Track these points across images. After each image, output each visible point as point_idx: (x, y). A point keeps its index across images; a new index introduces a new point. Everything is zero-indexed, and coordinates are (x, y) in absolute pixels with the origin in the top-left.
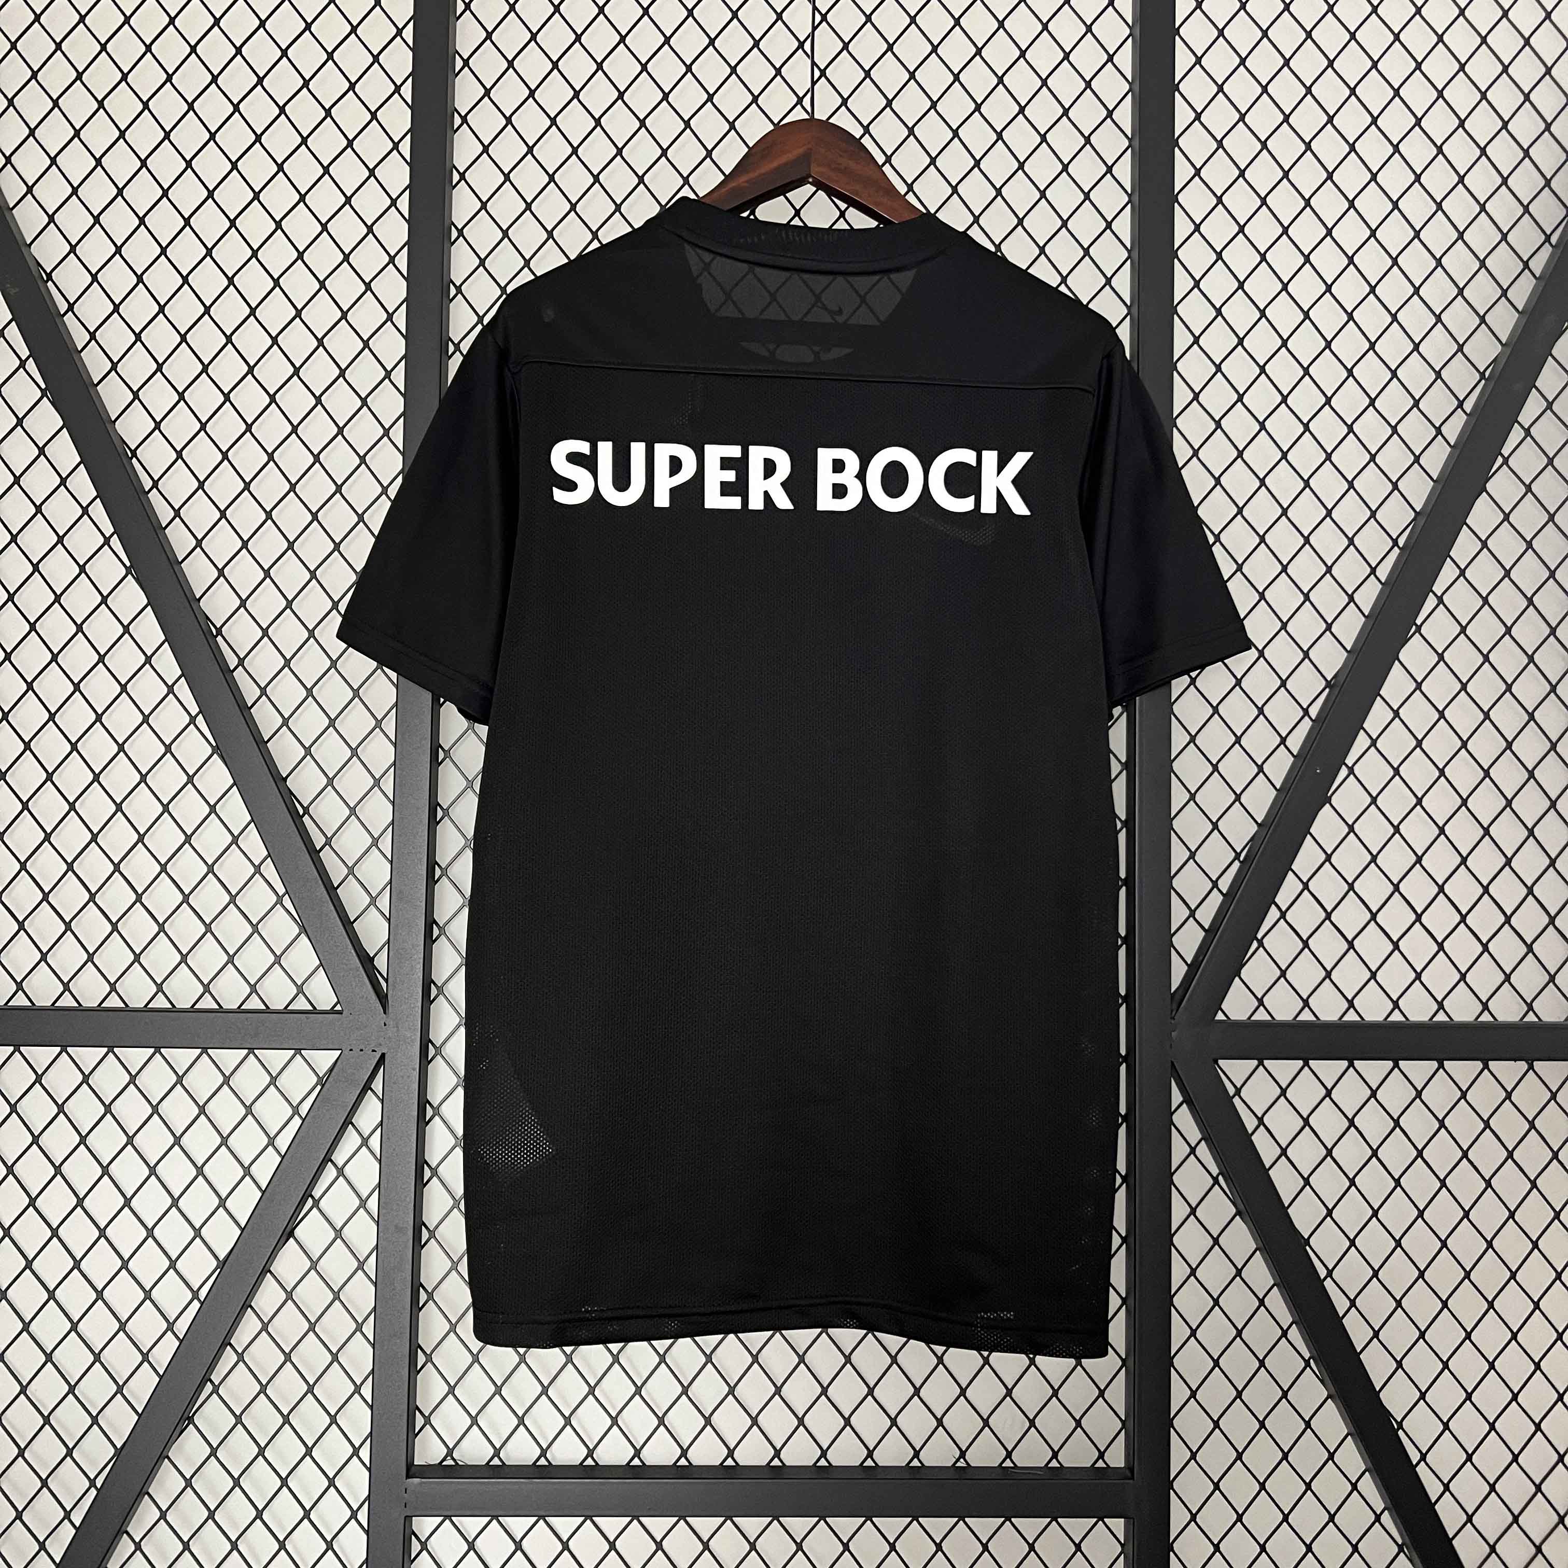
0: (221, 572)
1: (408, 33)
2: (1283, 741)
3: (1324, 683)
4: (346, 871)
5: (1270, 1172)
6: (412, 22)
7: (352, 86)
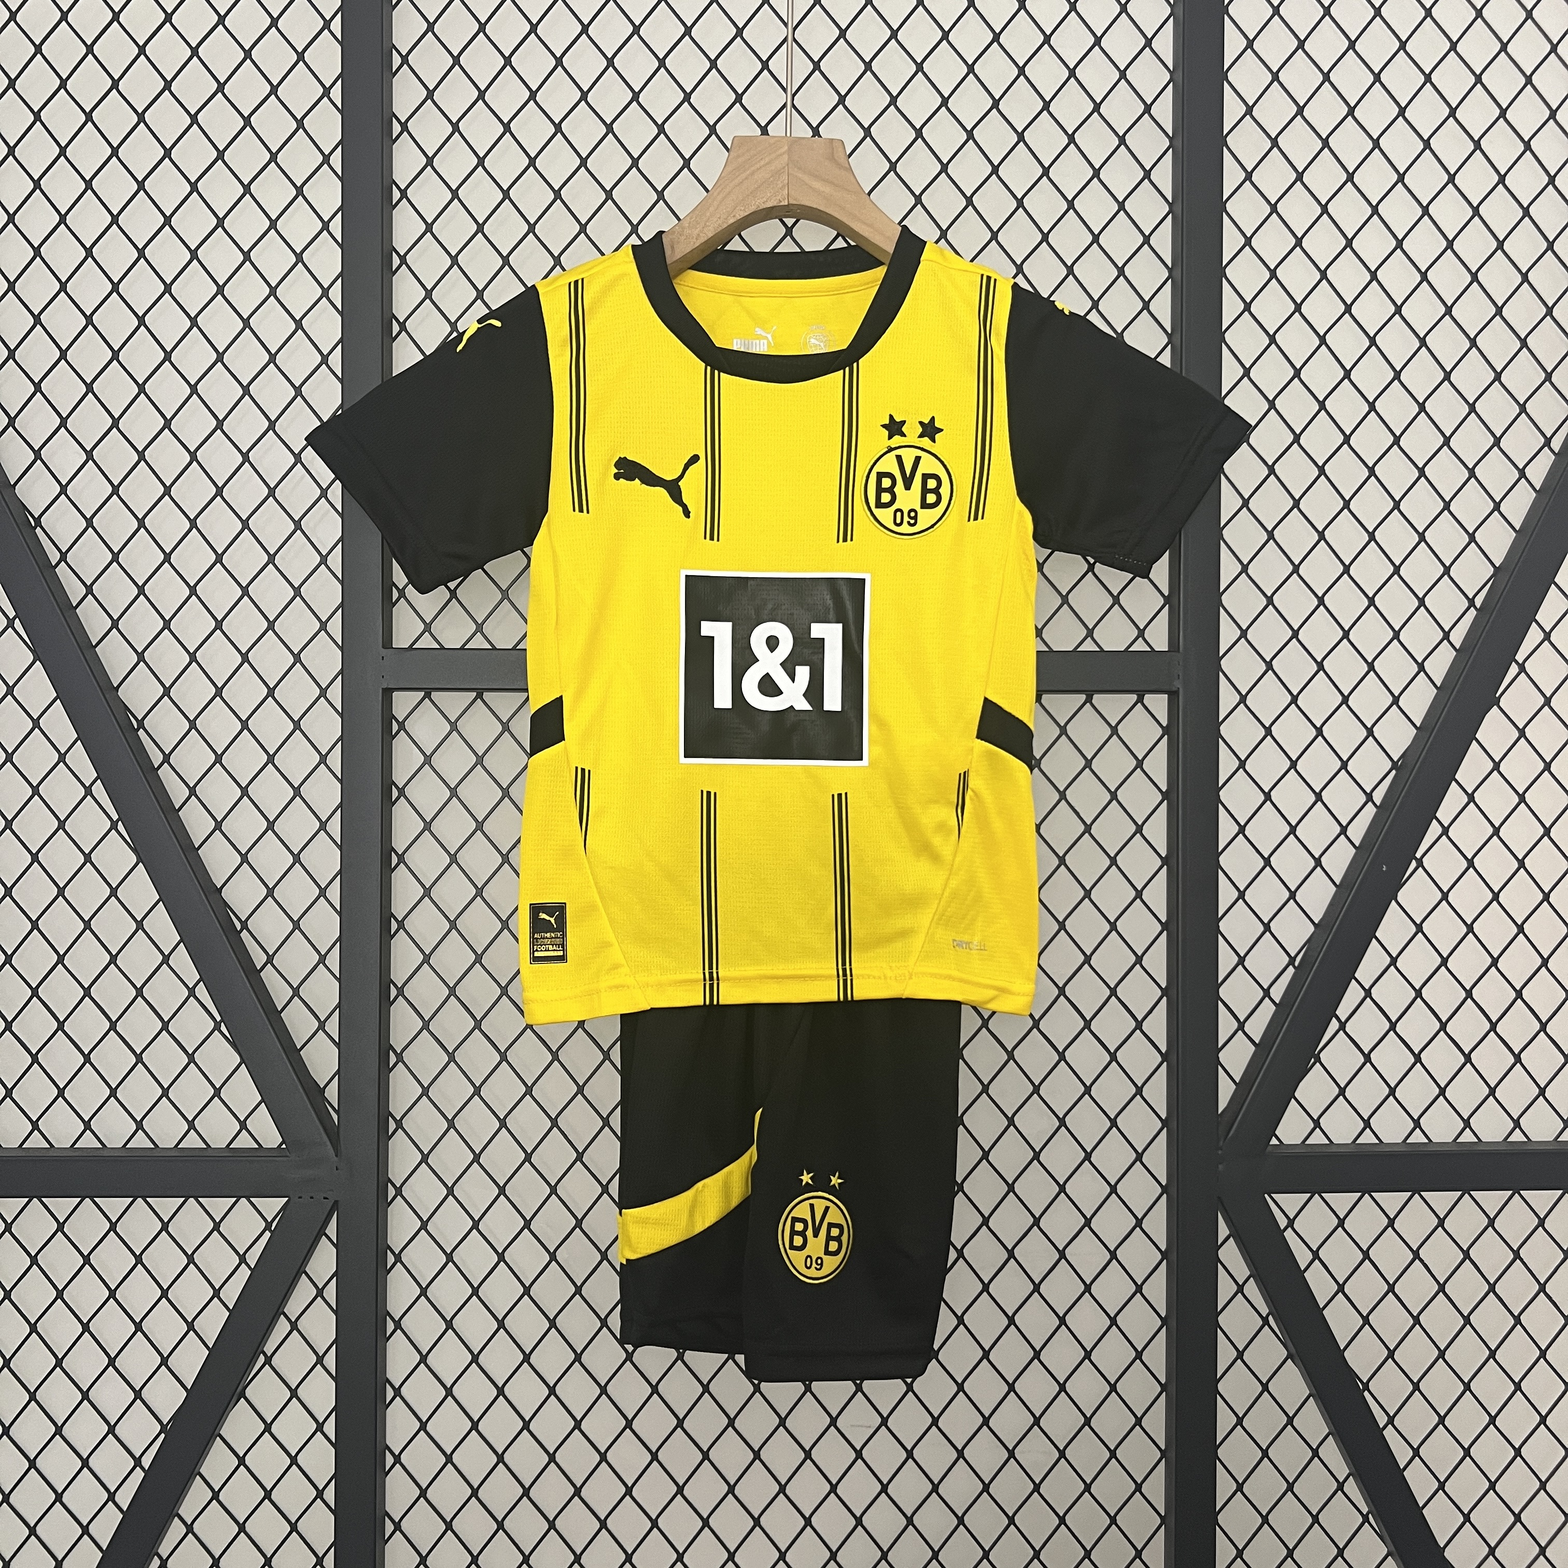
0: (141, 657)
1: (336, 26)
2: (1344, 830)
3: (1390, 764)
4: (291, 993)
5: (1324, 1312)
6: (339, 15)
7: (274, 90)
